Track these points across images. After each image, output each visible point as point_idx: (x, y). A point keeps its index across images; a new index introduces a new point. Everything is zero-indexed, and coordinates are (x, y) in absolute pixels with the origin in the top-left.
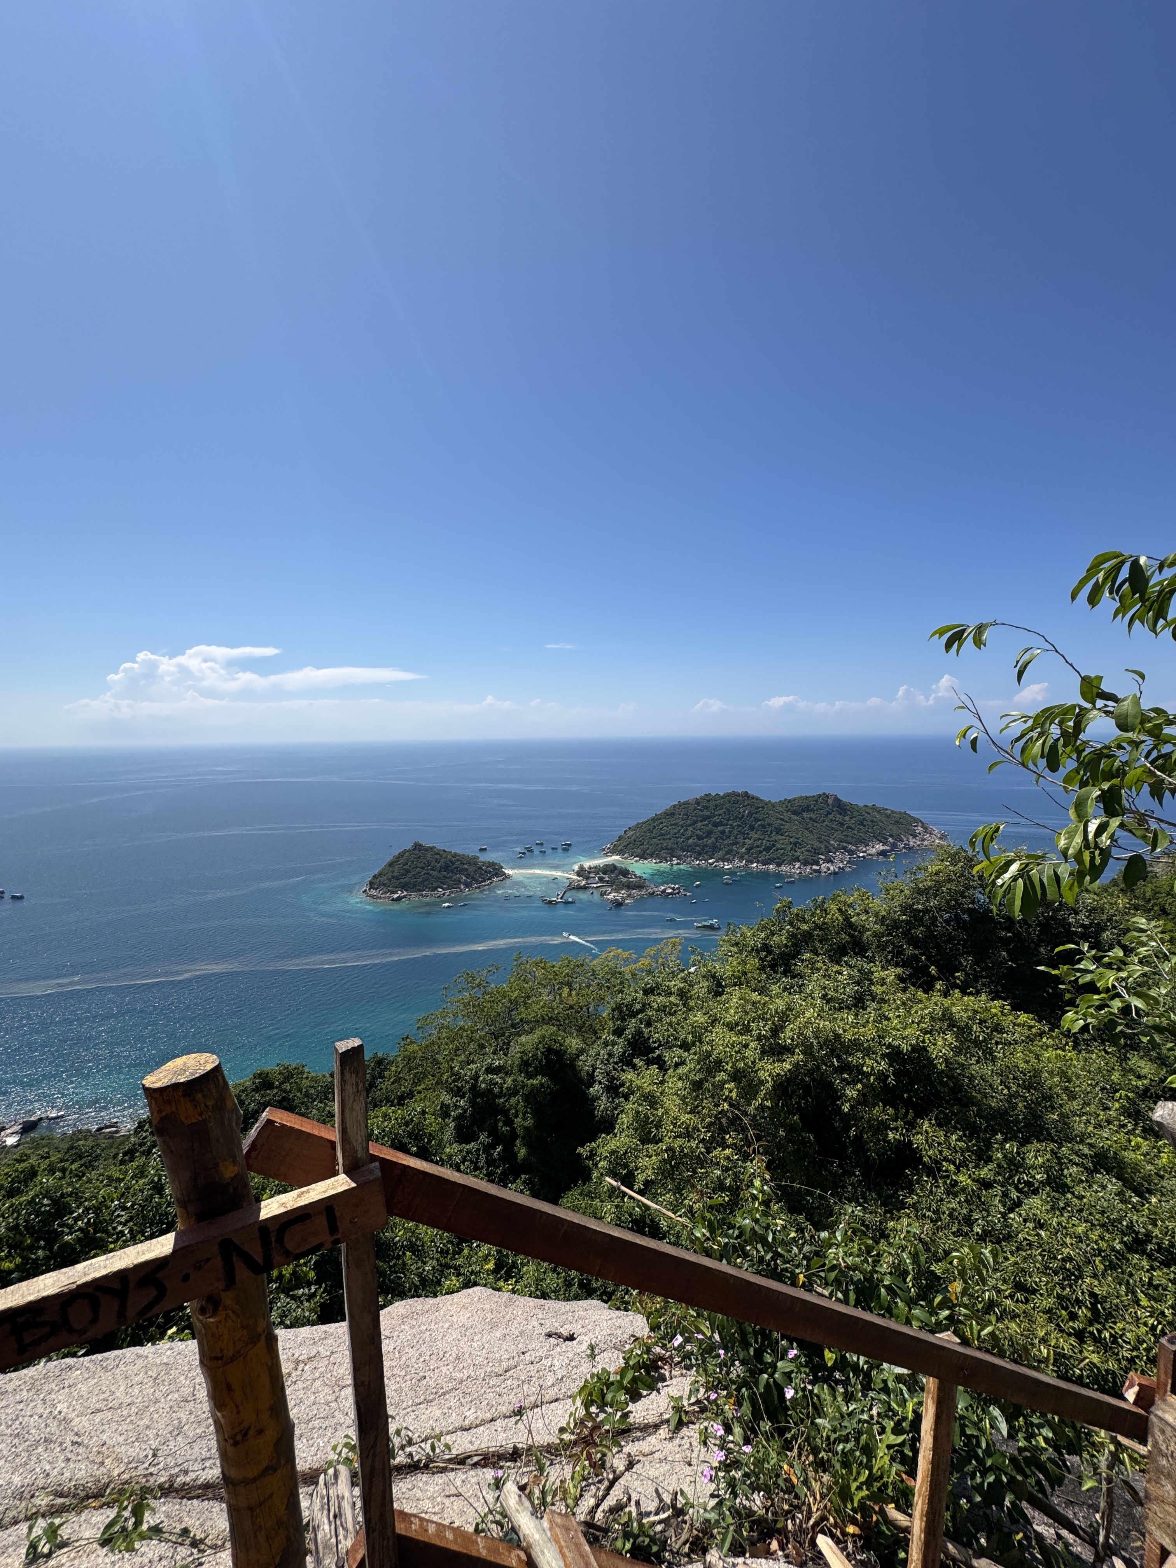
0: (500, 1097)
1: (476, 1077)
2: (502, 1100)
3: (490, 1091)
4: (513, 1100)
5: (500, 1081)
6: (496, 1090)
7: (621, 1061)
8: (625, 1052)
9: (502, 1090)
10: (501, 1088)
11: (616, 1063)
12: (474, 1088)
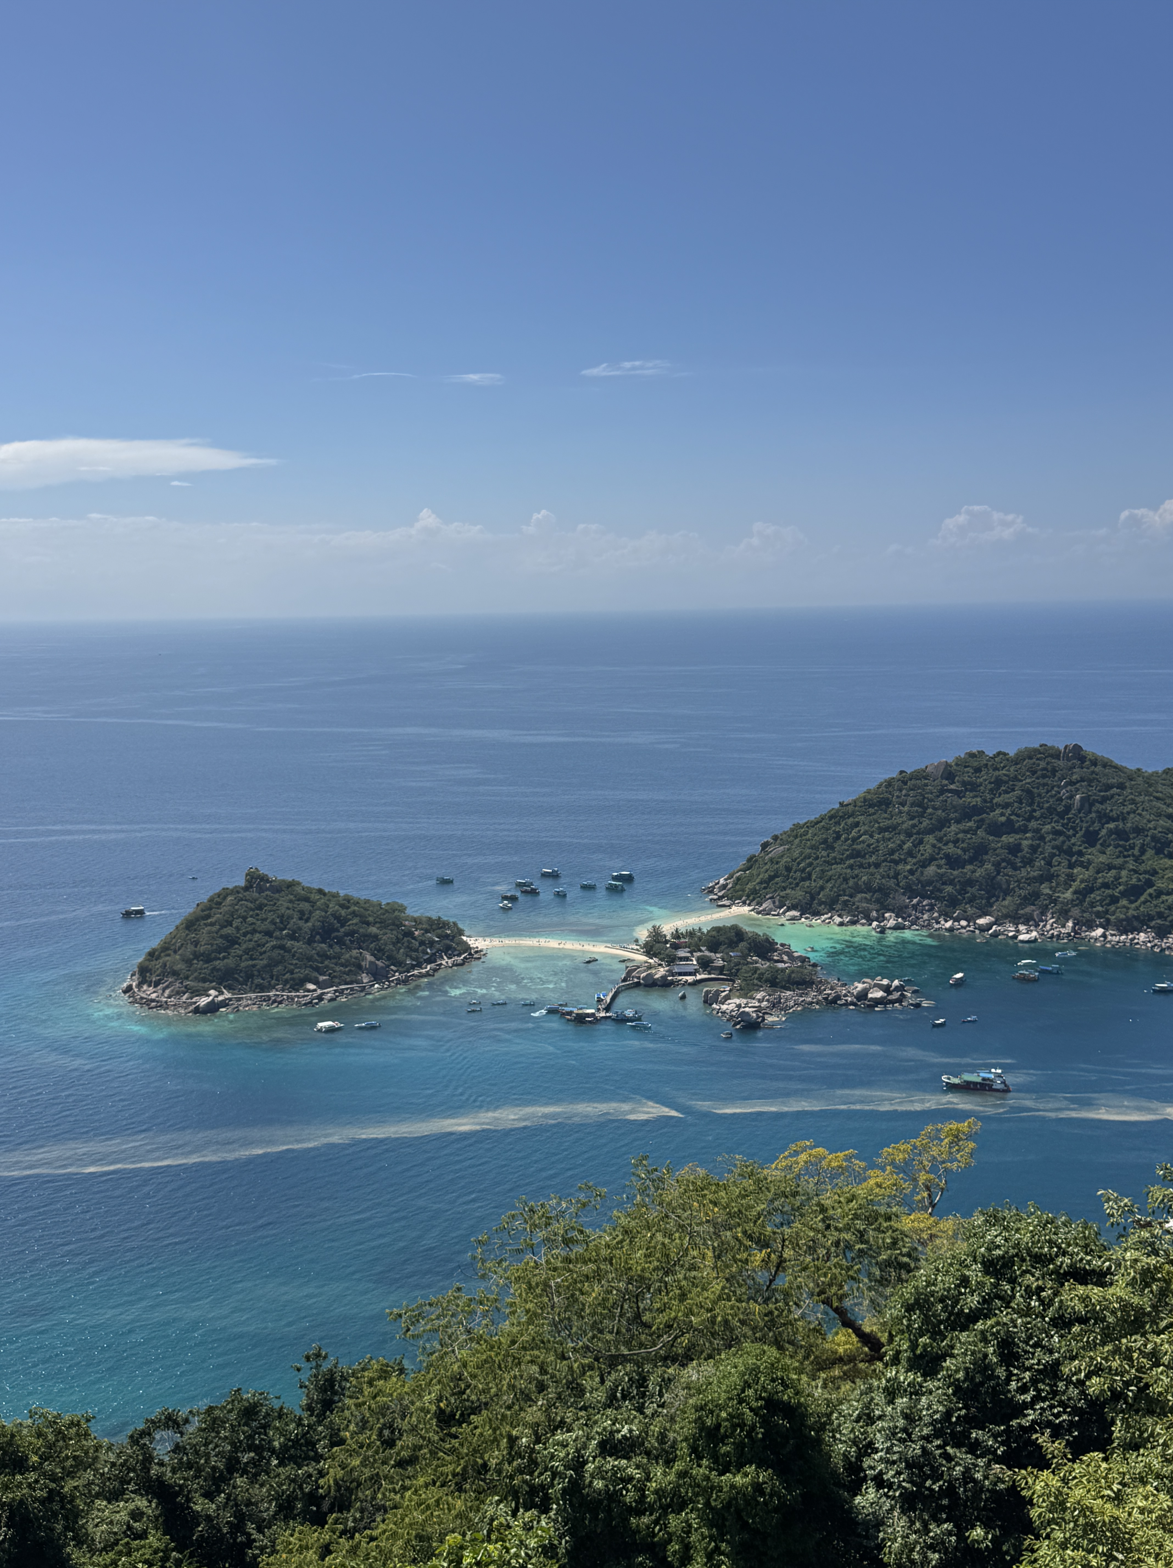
0: (640, 1513)
1: (578, 1464)
2: (645, 1520)
3: (613, 1497)
4: (674, 1522)
5: (637, 1474)
6: (630, 1497)
7: (937, 1434)
8: (948, 1414)
9: (644, 1496)
10: (641, 1490)
11: (927, 1439)
12: (574, 1489)
